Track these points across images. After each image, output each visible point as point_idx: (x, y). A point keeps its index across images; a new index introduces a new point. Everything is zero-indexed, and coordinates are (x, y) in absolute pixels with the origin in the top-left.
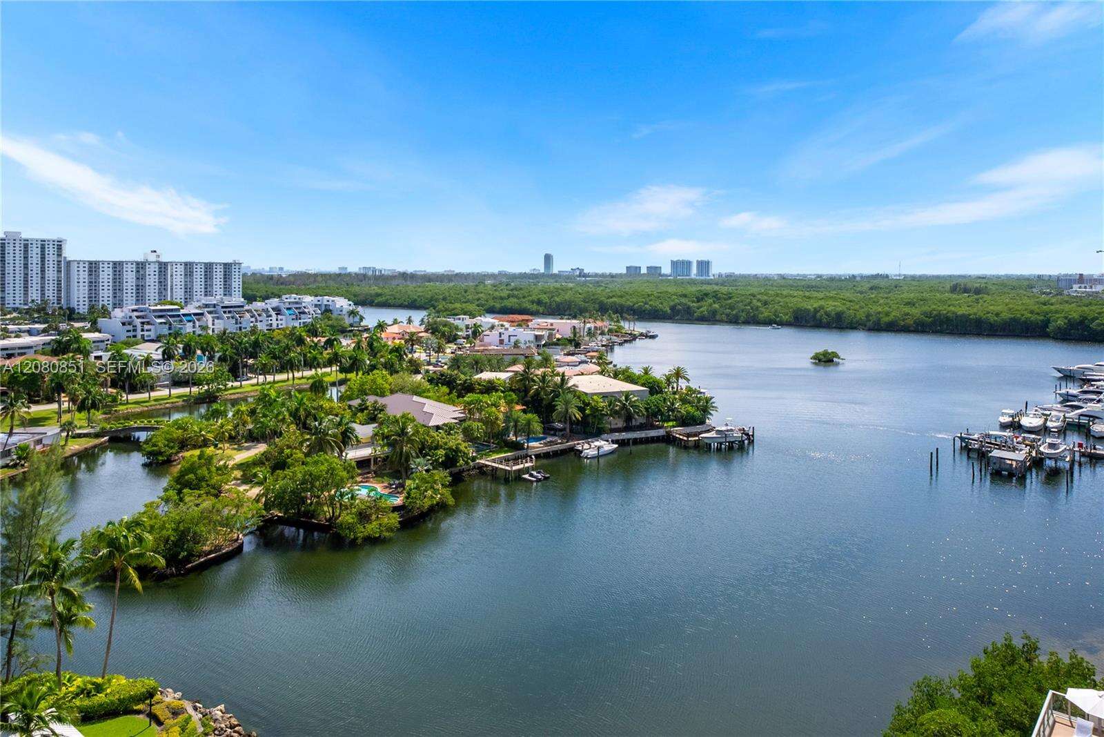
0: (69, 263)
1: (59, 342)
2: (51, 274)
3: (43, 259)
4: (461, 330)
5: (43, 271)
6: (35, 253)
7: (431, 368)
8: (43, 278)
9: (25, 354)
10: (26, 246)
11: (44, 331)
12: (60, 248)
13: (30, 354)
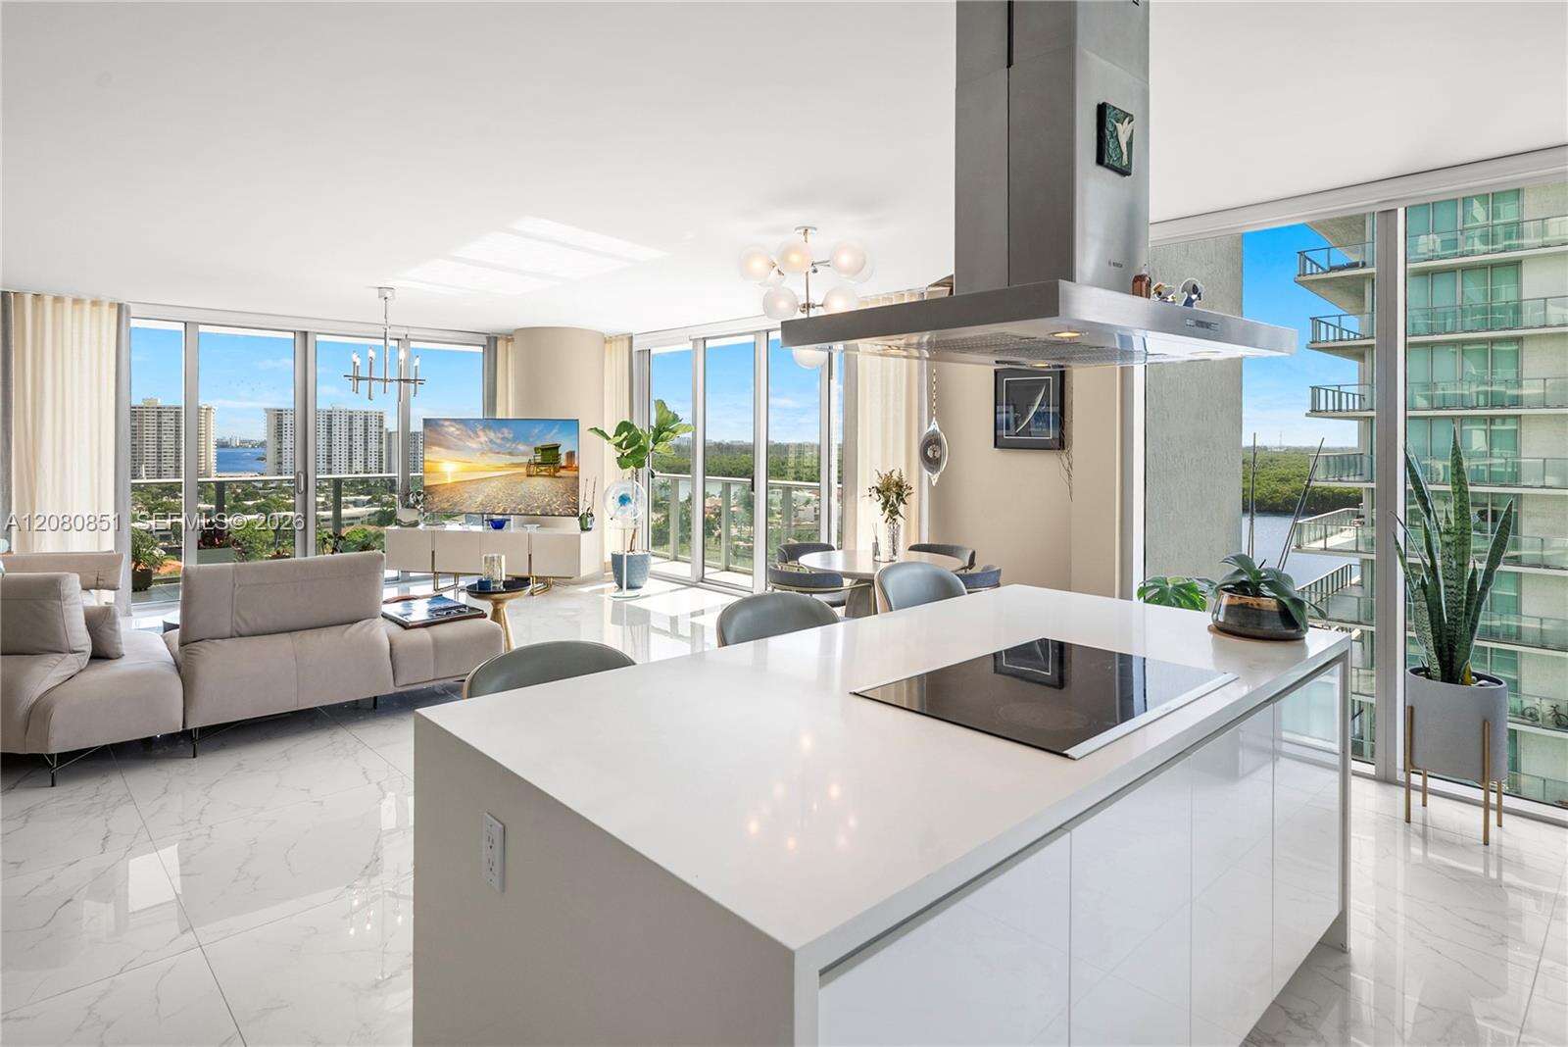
0: (390, 435)
1: (384, 512)
2: (373, 446)
3: (366, 430)
4: (776, 505)
5: (366, 442)
6: (358, 424)
7: (741, 543)
8: (366, 449)
9: (352, 524)
10: (351, 418)
11: (369, 502)
12: (381, 419)
13: (358, 526)
